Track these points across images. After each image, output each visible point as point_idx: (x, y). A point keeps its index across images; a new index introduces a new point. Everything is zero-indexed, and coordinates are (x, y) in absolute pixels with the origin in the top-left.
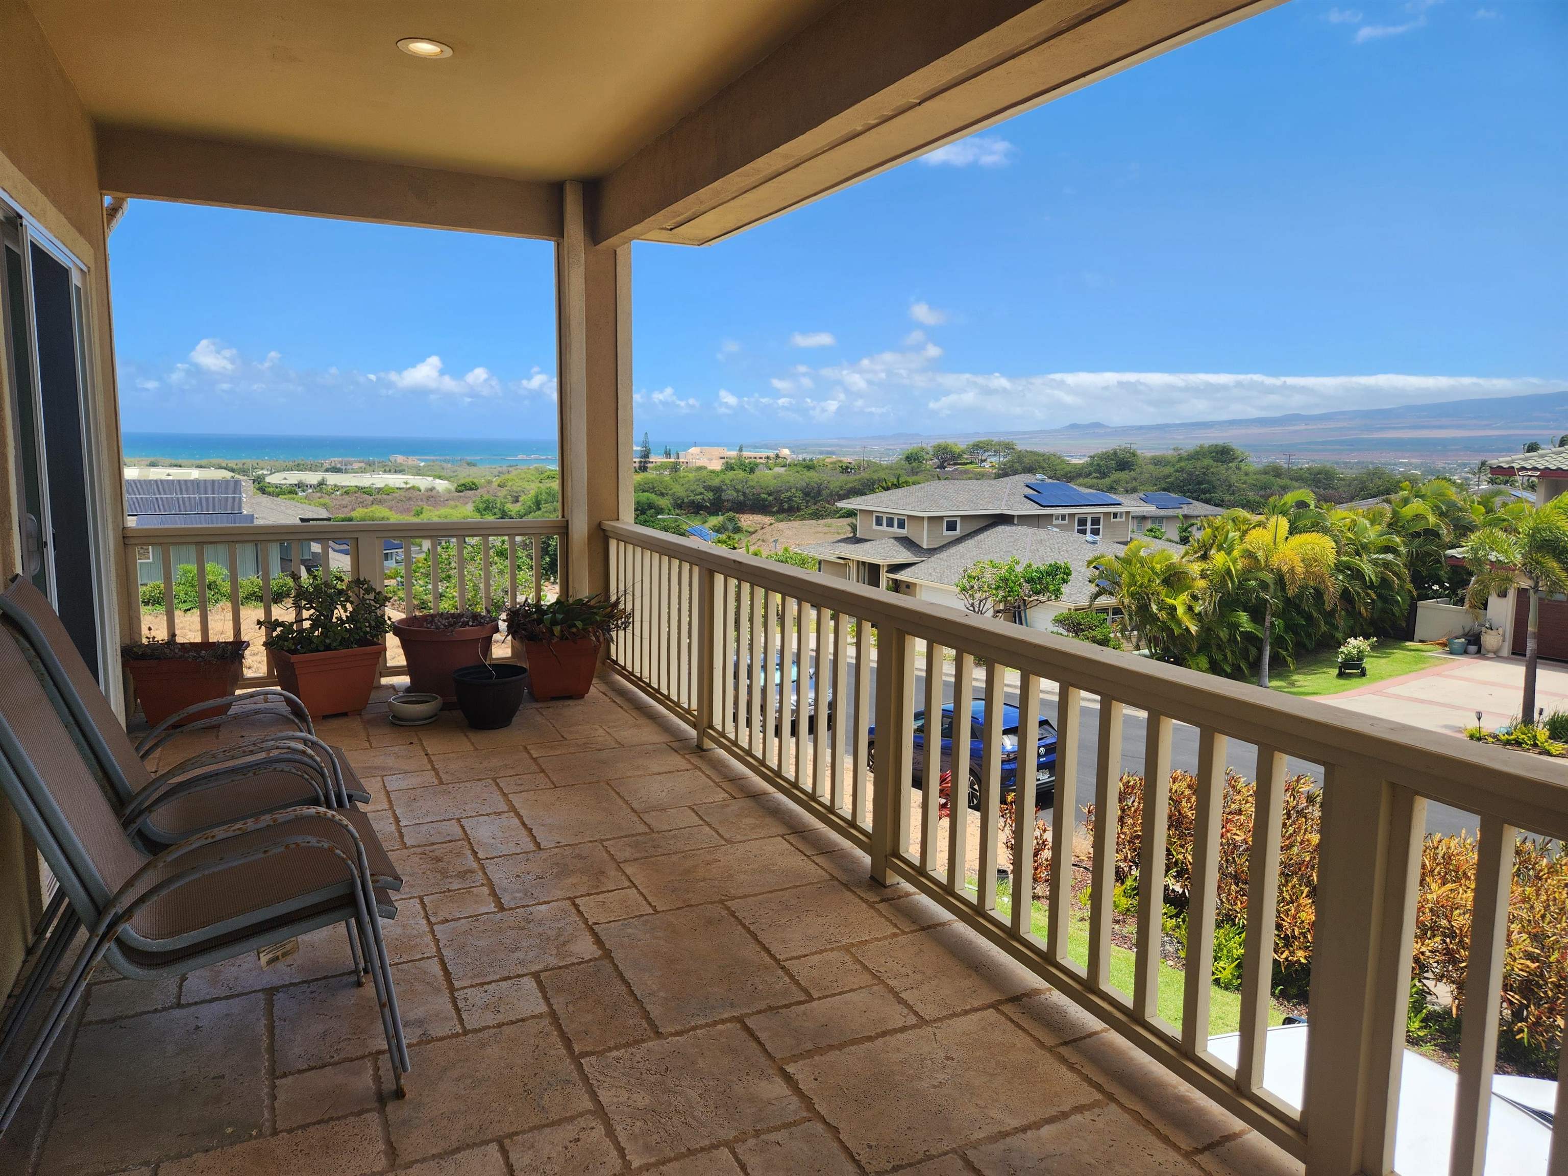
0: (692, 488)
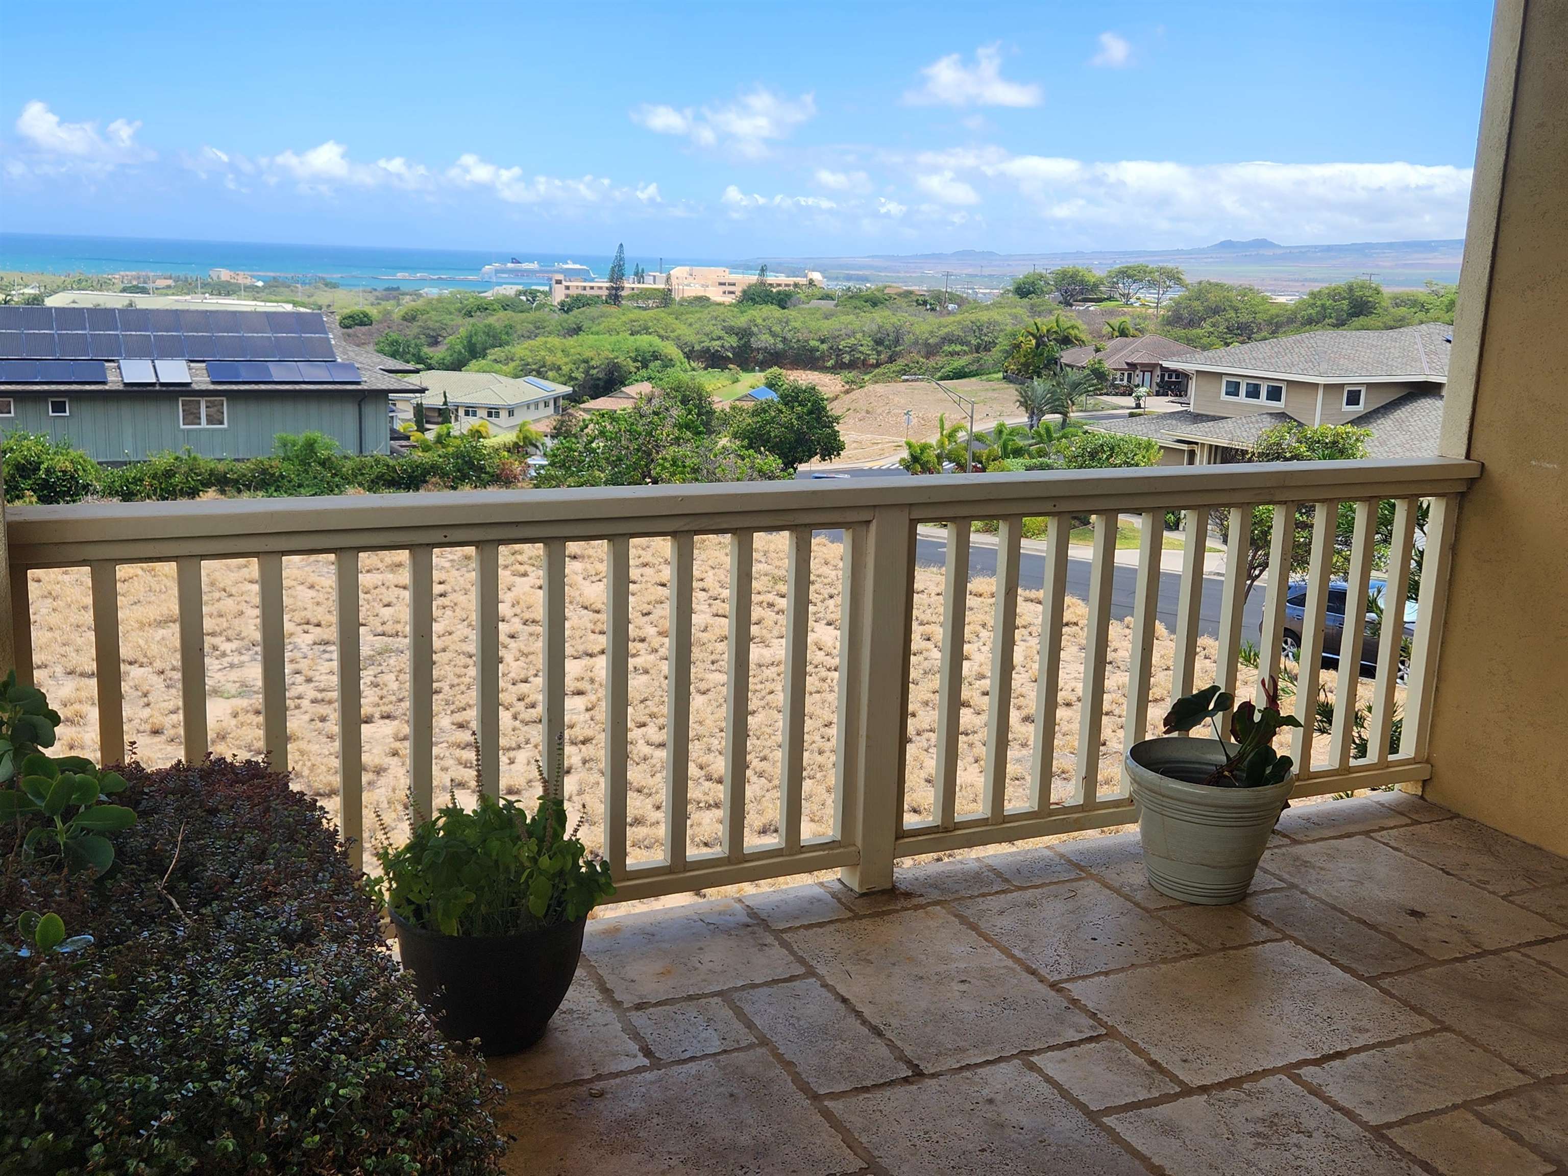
0: (707, 329)
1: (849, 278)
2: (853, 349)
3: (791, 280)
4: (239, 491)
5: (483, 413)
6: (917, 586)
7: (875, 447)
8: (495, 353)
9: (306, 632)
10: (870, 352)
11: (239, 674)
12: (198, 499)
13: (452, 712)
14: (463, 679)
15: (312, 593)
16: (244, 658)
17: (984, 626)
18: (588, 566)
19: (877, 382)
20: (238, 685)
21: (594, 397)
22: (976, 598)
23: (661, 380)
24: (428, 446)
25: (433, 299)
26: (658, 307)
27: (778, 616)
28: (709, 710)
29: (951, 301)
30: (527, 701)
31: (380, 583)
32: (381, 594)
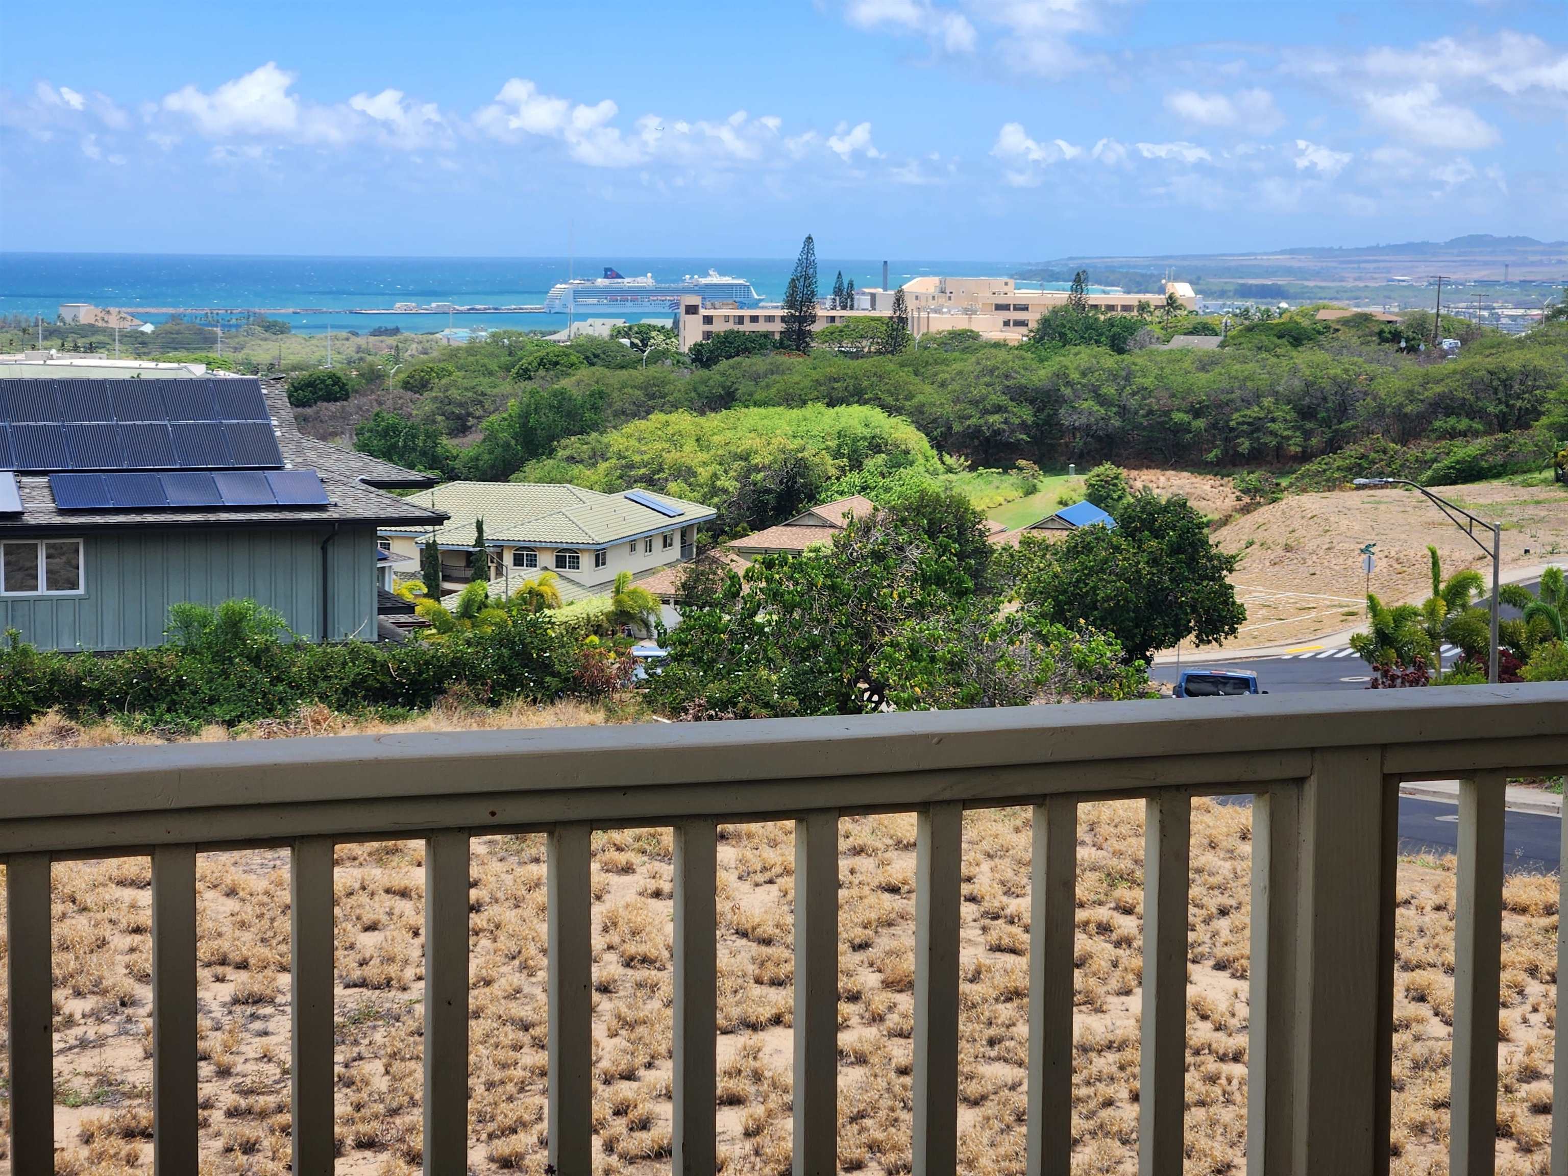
1: (1245, 292)
2: (1255, 427)
3: (1133, 299)
4: (103, 713)
5: (547, 559)
6: (1402, 892)
7: (1306, 616)
8: (572, 445)
9: (220, 979)
10: (1289, 433)
11: (96, 1060)
12: (29, 728)
13: (491, 1136)
14: (511, 1072)
15: (232, 905)
16: (108, 1029)
17: (1533, 971)
18: (749, 854)
19: (1304, 491)
20: (93, 1080)
21: (760, 525)
22: (1515, 917)
23: (887, 490)
24: (446, 622)
25: (459, 349)
26: (879, 352)
27: (1120, 952)
28: (985, 1138)
29: (1448, 332)
30: (633, 1115)
31: (357, 886)
32: (359, 906)
